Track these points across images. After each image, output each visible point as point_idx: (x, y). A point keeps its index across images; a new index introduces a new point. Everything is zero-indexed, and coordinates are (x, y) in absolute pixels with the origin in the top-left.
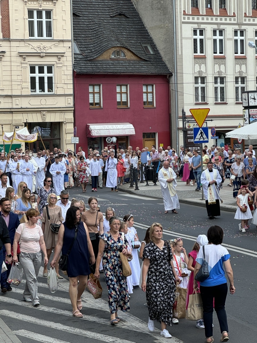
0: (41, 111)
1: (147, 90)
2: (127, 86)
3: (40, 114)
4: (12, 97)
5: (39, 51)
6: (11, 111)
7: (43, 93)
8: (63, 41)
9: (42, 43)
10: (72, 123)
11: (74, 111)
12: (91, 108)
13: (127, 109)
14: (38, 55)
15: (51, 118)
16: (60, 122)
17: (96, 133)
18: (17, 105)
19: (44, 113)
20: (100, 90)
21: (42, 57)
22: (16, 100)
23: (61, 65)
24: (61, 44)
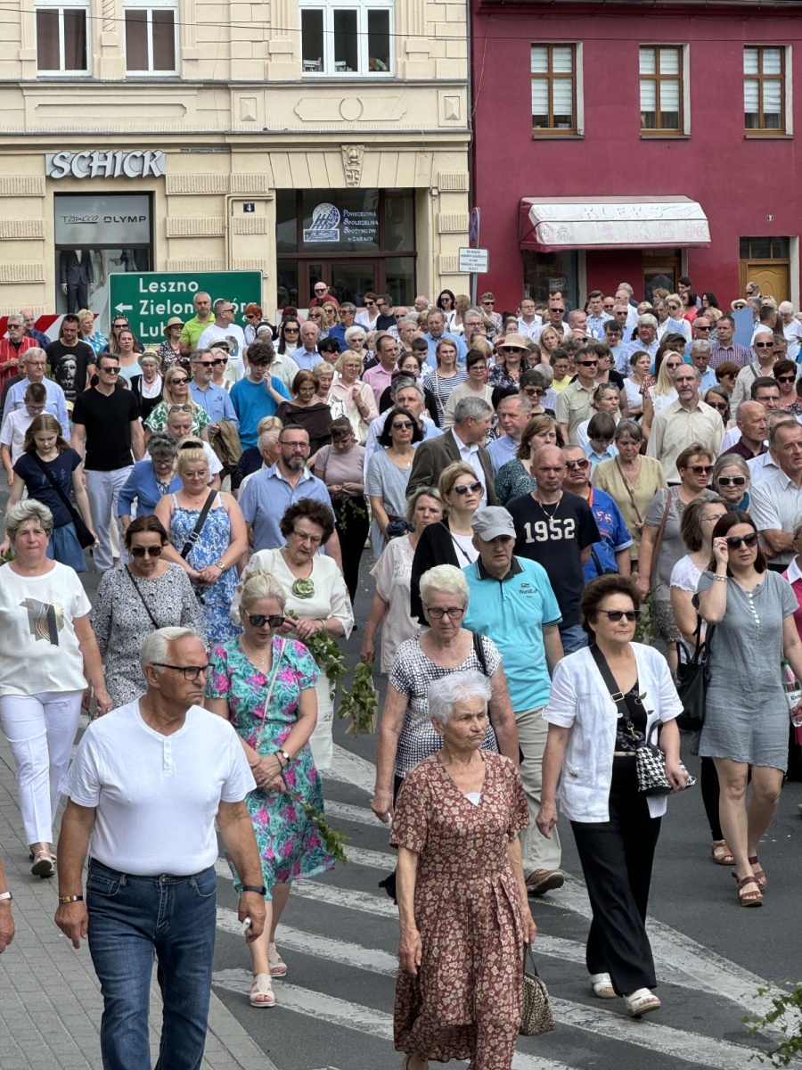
0: (340, 144)
1: (760, 67)
2: (680, 49)
3: (338, 155)
4: (228, 89)
6: (225, 145)
7: (350, 74)
10: (462, 192)
11: (473, 146)
12: (536, 137)
13: (680, 144)
15: (380, 173)
16: (414, 190)
17: (556, 235)
18: (249, 119)
19: (354, 153)
20: (574, 67)
22: (246, 101)
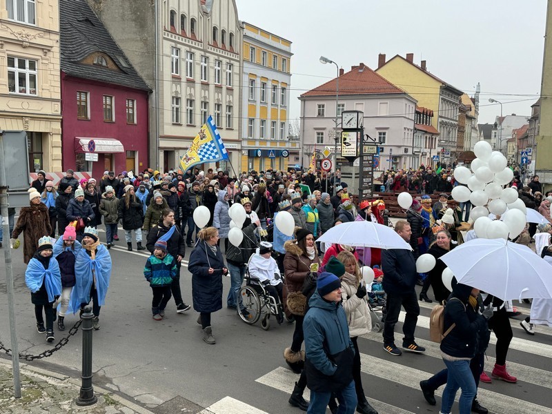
5: (20, 39)
8: (49, 32)
9: (24, 28)
14: (20, 44)
21: (25, 47)
23: (46, 62)
24: (47, 36)
